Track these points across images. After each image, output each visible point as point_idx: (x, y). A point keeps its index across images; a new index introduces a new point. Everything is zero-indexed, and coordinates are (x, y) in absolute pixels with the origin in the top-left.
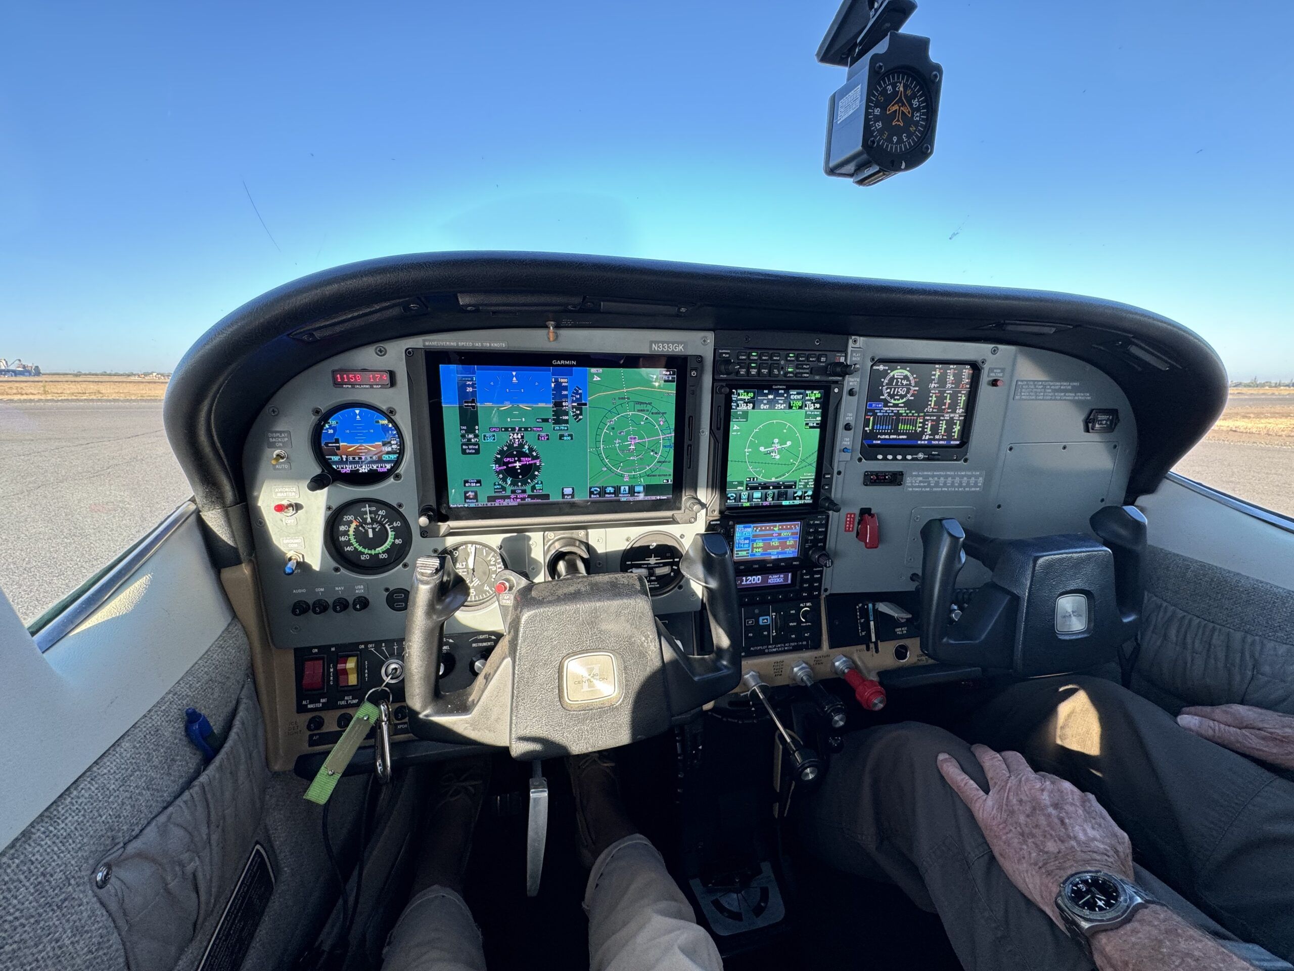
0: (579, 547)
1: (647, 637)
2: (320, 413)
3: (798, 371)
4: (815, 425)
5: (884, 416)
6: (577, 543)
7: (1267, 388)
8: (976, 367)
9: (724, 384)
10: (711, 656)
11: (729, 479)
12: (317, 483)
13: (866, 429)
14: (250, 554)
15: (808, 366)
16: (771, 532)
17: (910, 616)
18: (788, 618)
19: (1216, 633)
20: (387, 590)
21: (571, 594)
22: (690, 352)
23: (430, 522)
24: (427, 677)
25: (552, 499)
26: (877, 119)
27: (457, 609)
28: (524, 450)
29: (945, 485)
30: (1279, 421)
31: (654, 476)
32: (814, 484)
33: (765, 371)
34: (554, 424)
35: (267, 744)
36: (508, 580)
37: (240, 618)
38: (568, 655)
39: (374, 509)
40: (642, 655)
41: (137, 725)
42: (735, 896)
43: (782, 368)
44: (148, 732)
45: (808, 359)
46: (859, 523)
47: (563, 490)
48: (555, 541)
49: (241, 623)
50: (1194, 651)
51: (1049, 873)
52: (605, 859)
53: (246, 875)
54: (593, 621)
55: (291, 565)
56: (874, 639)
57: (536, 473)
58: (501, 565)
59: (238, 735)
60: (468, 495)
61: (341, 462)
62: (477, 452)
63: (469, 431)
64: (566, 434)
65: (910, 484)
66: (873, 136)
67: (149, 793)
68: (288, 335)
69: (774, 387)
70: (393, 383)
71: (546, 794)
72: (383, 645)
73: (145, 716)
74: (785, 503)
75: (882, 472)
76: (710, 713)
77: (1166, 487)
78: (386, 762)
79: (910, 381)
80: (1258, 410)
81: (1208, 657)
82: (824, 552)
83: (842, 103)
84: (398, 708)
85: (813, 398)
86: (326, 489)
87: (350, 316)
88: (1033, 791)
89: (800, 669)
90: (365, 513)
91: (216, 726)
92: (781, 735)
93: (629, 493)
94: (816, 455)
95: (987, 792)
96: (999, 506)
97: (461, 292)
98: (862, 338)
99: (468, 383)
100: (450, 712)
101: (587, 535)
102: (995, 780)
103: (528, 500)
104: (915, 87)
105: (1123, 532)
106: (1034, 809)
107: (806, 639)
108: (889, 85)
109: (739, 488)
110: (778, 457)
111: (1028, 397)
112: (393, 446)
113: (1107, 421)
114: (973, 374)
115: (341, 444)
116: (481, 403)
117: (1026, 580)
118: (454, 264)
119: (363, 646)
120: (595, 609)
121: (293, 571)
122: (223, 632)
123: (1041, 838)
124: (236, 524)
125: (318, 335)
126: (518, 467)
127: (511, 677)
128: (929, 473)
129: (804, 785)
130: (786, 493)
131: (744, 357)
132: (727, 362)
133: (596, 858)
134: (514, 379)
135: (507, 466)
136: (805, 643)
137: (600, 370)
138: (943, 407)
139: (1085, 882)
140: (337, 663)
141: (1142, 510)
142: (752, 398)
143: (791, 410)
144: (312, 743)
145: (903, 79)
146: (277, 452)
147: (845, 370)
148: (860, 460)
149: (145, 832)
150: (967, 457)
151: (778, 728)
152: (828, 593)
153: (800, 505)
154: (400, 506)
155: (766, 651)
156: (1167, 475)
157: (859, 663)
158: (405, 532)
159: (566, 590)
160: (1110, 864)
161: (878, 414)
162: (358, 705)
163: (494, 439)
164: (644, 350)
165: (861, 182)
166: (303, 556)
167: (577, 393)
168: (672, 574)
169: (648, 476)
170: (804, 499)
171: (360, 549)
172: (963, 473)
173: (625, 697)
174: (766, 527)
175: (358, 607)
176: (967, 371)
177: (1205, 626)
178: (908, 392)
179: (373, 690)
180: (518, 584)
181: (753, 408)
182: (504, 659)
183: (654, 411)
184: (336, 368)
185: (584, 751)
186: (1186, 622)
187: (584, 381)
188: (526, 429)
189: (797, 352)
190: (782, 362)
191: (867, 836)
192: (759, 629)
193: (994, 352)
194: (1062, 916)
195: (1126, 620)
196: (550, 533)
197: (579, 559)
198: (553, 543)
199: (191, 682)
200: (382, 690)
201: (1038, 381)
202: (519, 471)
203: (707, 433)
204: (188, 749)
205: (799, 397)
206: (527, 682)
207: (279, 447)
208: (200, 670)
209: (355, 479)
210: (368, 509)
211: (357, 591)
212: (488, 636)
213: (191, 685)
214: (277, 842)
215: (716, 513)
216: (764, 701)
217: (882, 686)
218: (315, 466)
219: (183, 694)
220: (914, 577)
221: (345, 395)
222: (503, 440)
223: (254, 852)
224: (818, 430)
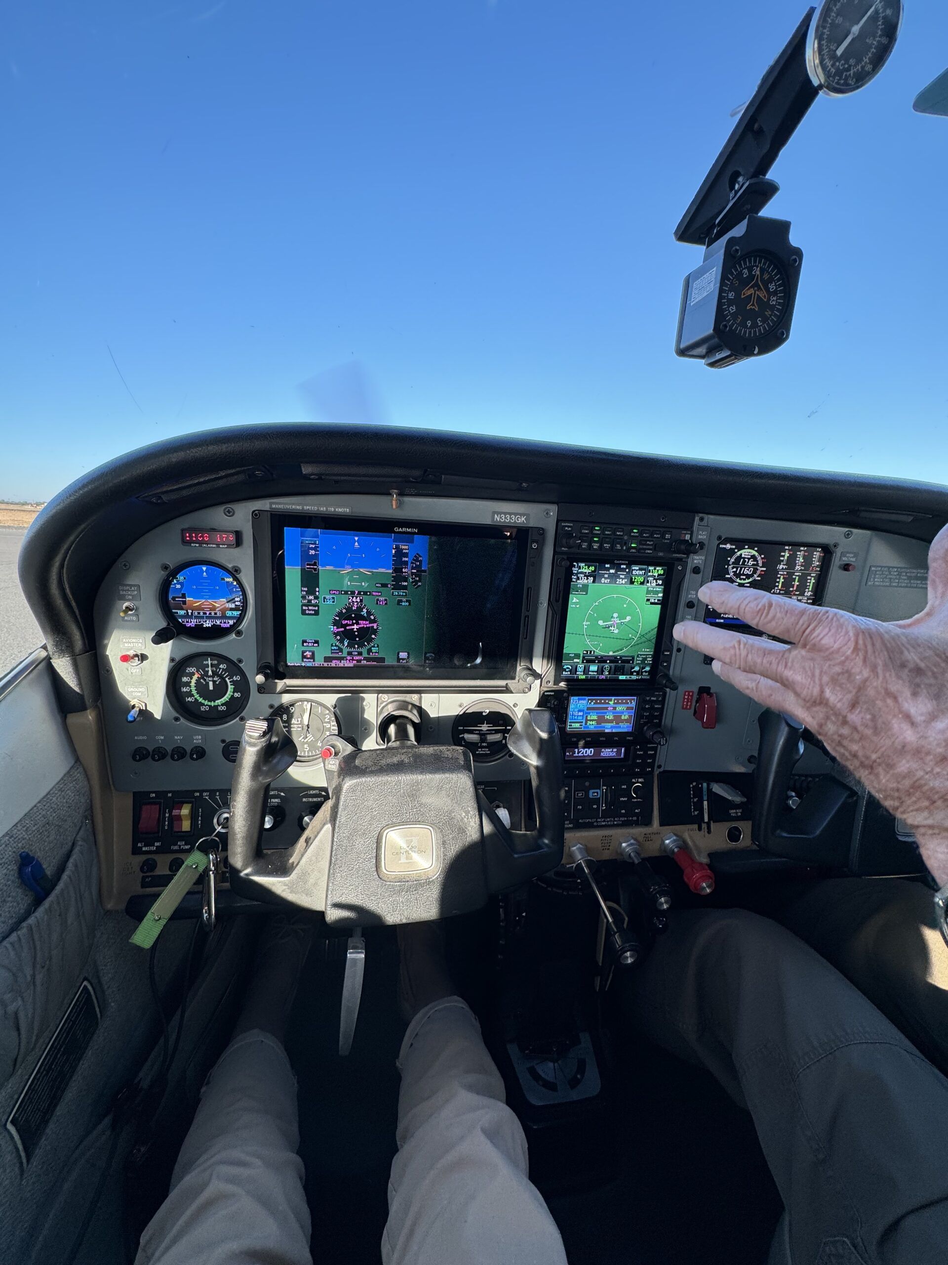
0: (411, 711)
1: (467, 813)
2: (168, 569)
3: (641, 547)
4: (656, 601)
6: (410, 707)
8: (828, 551)
9: (565, 557)
10: (533, 832)
11: (565, 651)
12: (161, 637)
14: (96, 702)
15: (651, 543)
16: (606, 706)
17: (745, 799)
18: (618, 793)
20: (223, 741)
21: (394, 765)
22: (532, 524)
23: (266, 679)
24: (249, 835)
25: (387, 663)
26: (730, 302)
27: (284, 770)
28: (362, 613)
32: (653, 661)
33: (607, 546)
34: (393, 589)
35: (100, 884)
36: (334, 746)
37: (83, 763)
38: (388, 826)
39: (215, 662)
40: (462, 830)
42: (551, 1065)
43: (625, 544)
45: (652, 536)
46: (697, 702)
47: (398, 654)
48: (389, 704)
49: (83, 768)
52: (421, 1019)
53: (72, 1009)
54: (413, 794)
55: (134, 713)
56: (706, 819)
57: (373, 636)
58: (335, 723)
59: (70, 877)
60: (305, 654)
61: (187, 616)
62: (317, 613)
63: (311, 592)
64: (405, 600)
66: (726, 321)
68: (137, 498)
69: (616, 562)
70: (239, 542)
71: (363, 955)
72: (218, 794)
74: (622, 677)
78: (210, 911)
79: (757, 561)
82: (659, 729)
83: (696, 285)
84: (225, 861)
85: (656, 574)
86: (170, 642)
87: (196, 481)
89: (628, 845)
90: (207, 666)
91: (49, 870)
94: (655, 631)
97: (305, 463)
98: (709, 516)
99: (311, 546)
100: (270, 873)
101: (420, 699)
103: (364, 663)
104: (772, 271)
107: (637, 815)
108: (745, 269)
109: (575, 660)
110: (616, 631)
111: (881, 584)
112: (237, 603)
114: (824, 557)
115: (187, 599)
116: (323, 566)
119: (198, 794)
120: (417, 781)
121: (135, 719)
122: (65, 775)
124: (84, 672)
125: (165, 498)
126: (355, 630)
127: (330, 844)
130: (623, 668)
131: (586, 532)
132: (569, 535)
133: (414, 1016)
134: (356, 544)
135: (345, 629)
136: (635, 818)
138: (791, 589)
140: (173, 809)
142: (592, 571)
143: (632, 586)
144: (144, 885)
145: (760, 262)
146: (126, 604)
147: (691, 548)
152: (661, 770)
153: (637, 680)
154: (240, 661)
155: (595, 824)
157: (689, 842)
158: (243, 686)
159: (389, 761)
162: (189, 851)
163: (333, 602)
164: (486, 520)
165: (712, 365)
166: (146, 705)
167: (417, 560)
168: (503, 742)
170: (642, 675)
171: (201, 700)
174: (601, 700)
175: (195, 756)
176: (817, 554)
178: (754, 572)
179: (204, 839)
180: (344, 750)
181: (594, 582)
182: (324, 824)
184: (186, 526)
188: (365, 593)
189: (641, 528)
190: (626, 538)
192: (588, 802)
193: (848, 536)
196: (384, 695)
197: (410, 723)
198: (387, 705)
199: (28, 825)
200: (212, 839)
201: (893, 567)
202: (356, 633)
203: (546, 605)
204: (20, 890)
205: (641, 572)
206: (346, 850)
207: (129, 600)
208: (38, 814)
209: (199, 633)
210: (209, 662)
211: (195, 741)
212: (317, 792)
213: (28, 828)
214: (106, 978)
215: (551, 684)
216: (589, 876)
217: (710, 869)
218: (161, 619)
219: (19, 837)
220: (752, 760)
221: (194, 552)
222: (343, 602)
223: (81, 988)
224: (660, 606)
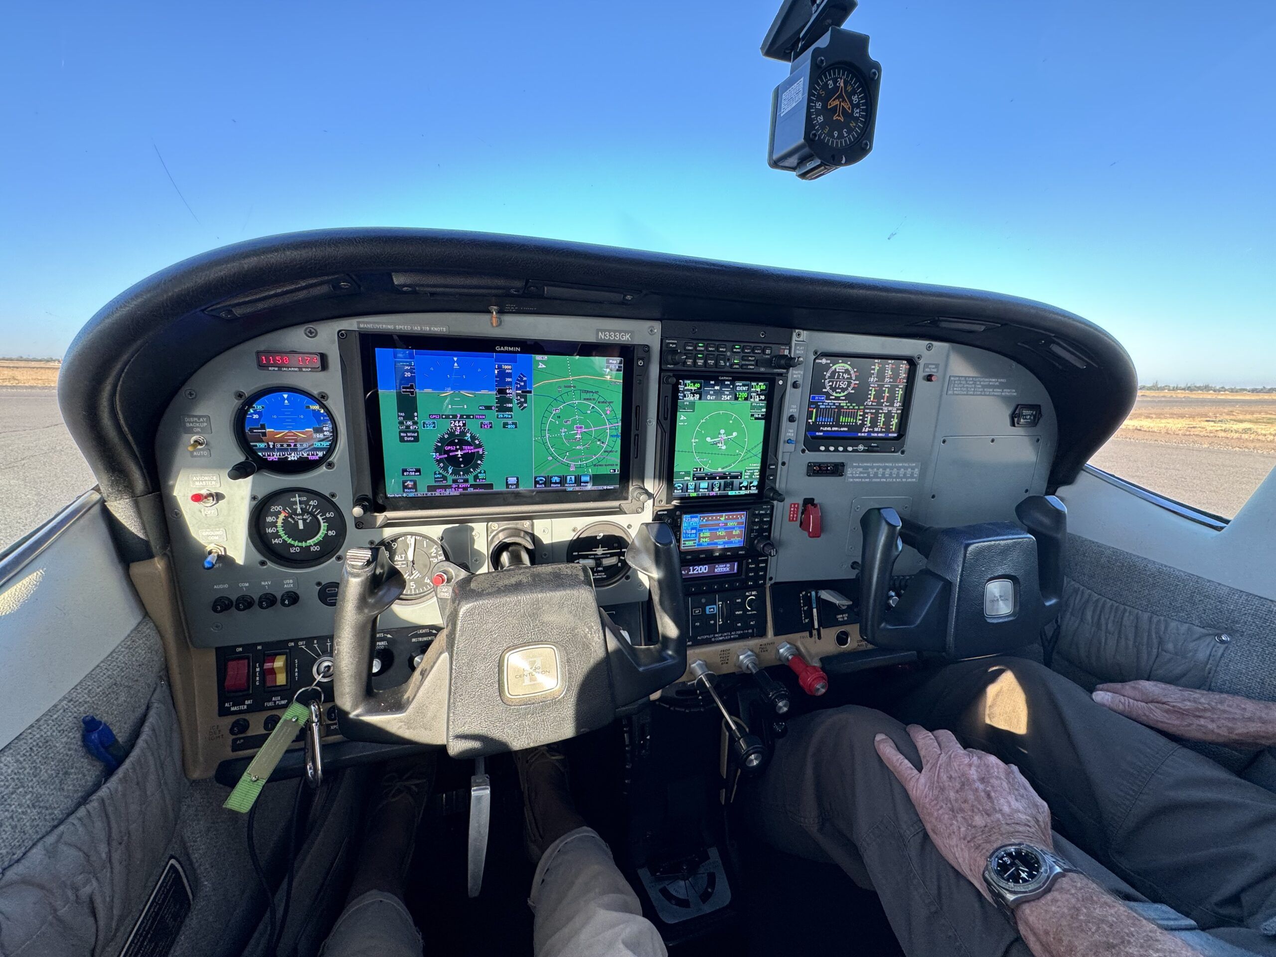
0: (523, 538)
1: (590, 628)
2: (243, 397)
3: (744, 362)
4: (760, 416)
5: (826, 408)
6: (522, 534)
7: (1166, 391)
8: (912, 362)
9: (671, 374)
10: (657, 646)
11: (675, 470)
12: (240, 472)
13: (810, 421)
14: (164, 547)
15: (753, 358)
16: (716, 522)
17: (851, 603)
18: (733, 607)
19: (1127, 614)
20: (319, 584)
21: (512, 585)
22: (637, 341)
23: (365, 512)
24: (358, 675)
25: (496, 489)
26: (818, 112)
27: (392, 602)
28: (466, 438)
29: (883, 476)
30: (1176, 421)
31: (600, 465)
32: (760, 475)
33: (711, 362)
34: (497, 411)
35: (183, 751)
36: (445, 572)
37: (151, 616)
38: (509, 649)
39: (305, 499)
40: (586, 646)
41: (22, 737)
42: (682, 883)
43: (729, 360)
44: (35, 743)
45: (753, 351)
46: (802, 513)
47: (507, 479)
48: (500, 532)
49: (154, 622)
50: (1107, 631)
51: (977, 847)
52: (551, 854)
53: (158, 892)
54: (534, 613)
55: (212, 558)
56: (816, 626)
57: (479, 462)
58: (443, 558)
59: (147, 743)
60: (406, 484)
61: (268, 449)
62: (416, 439)
63: (407, 418)
64: (510, 422)
65: (850, 475)
66: (815, 130)
67: (35, 811)
68: (203, 311)
69: (720, 378)
70: (324, 366)
71: (488, 792)
72: (315, 642)
73: (32, 726)
74: (730, 493)
75: (824, 463)
76: (657, 703)
77: (1083, 479)
78: (316, 766)
79: (851, 375)
80: (1159, 411)
81: (1119, 637)
82: (769, 541)
83: (785, 96)
84: (331, 708)
85: (759, 390)
86: (250, 478)
87: (272, 292)
88: (962, 766)
89: (746, 657)
90: (295, 503)
91: (121, 734)
92: (727, 722)
93: (575, 483)
94: (761, 445)
95: (920, 771)
96: (933, 497)
97: (397, 271)
98: (805, 332)
99: (406, 368)
100: (384, 711)
101: (533, 525)
102: (928, 759)
103: (471, 490)
104: (855, 83)
105: (1046, 521)
106: (963, 785)
107: (752, 627)
108: (830, 80)
109: (686, 478)
110: (724, 447)
111: (959, 392)
112: (325, 433)
113: (1030, 416)
114: (910, 370)
115: (268, 430)
116: (420, 389)
117: (958, 566)
118: (386, 241)
119: (293, 644)
120: (537, 600)
121: (213, 565)
122: (132, 631)
123: (970, 813)
124: (148, 515)
125: (238, 312)
126: (459, 456)
127: (448, 673)
128: (869, 464)
129: (749, 772)
130: (732, 483)
131: (690, 348)
132: (674, 351)
133: (543, 853)
134: (456, 364)
135: (448, 455)
136: (750, 631)
137: (546, 357)
138: (882, 401)
139: (1009, 855)
140: (264, 662)
141: (1062, 499)
142: (698, 389)
143: (736, 402)
144: (235, 748)
145: (843, 74)
146: (194, 438)
147: (789, 363)
148: (803, 451)
149: (29, 854)
150: (904, 449)
151: (724, 716)
152: (773, 582)
153: (746, 495)
154: (333, 495)
155: (713, 639)
156: (1084, 468)
157: (803, 650)
158: (339, 523)
159: (507, 582)
160: (1031, 835)
161: (821, 407)
162: (285, 707)
163: (434, 427)
164: (590, 338)
165: (803, 176)
166: (225, 549)
167: (522, 381)
168: (620, 564)
169: (595, 465)
170: (750, 489)
171: (290, 541)
172: (901, 465)
173: (568, 690)
174: (712, 517)
175: (287, 602)
176: (904, 366)
177: (1117, 607)
178: (849, 385)
179: (303, 689)
180: (457, 576)
181: (700, 399)
182: (441, 653)
183: (601, 400)
184: (262, 348)
185: (526, 746)
186: (1100, 605)
187: (529, 368)
188: (468, 417)
189: (742, 344)
190: (728, 354)
191: (809, 818)
192: (705, 618)
193: (929, 348)
194: (989, 889)
195: (1048, 604)
196: (494, 523)
197: (524, 550)
198: (497, 534)
199: (90, 687)
200: (313, 689)
201: (969, 377)
202: (461, 459)
203: (654, 422)
204: (86, 760)
205: (744, 388)
206: (466, 677)
207: (197, 433)
208: (102, 674)
209: (284, 467)
210: (298, 499)
211: (285, 586)
212: (427, 630)
213: (90, 690)
214: (196, 855)
215: (663, 503)
216: (710, 690)
217: (824, 671)
218: (238, 453)
219: (80, 700)
220: (855, 566)
221: (272, 378)
222: (444, 427)
223: (167, 868)
224: (763, 421)
